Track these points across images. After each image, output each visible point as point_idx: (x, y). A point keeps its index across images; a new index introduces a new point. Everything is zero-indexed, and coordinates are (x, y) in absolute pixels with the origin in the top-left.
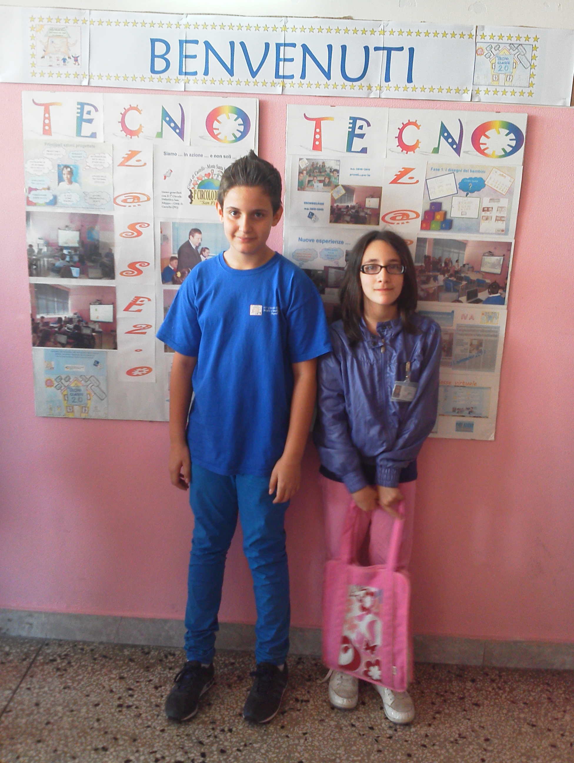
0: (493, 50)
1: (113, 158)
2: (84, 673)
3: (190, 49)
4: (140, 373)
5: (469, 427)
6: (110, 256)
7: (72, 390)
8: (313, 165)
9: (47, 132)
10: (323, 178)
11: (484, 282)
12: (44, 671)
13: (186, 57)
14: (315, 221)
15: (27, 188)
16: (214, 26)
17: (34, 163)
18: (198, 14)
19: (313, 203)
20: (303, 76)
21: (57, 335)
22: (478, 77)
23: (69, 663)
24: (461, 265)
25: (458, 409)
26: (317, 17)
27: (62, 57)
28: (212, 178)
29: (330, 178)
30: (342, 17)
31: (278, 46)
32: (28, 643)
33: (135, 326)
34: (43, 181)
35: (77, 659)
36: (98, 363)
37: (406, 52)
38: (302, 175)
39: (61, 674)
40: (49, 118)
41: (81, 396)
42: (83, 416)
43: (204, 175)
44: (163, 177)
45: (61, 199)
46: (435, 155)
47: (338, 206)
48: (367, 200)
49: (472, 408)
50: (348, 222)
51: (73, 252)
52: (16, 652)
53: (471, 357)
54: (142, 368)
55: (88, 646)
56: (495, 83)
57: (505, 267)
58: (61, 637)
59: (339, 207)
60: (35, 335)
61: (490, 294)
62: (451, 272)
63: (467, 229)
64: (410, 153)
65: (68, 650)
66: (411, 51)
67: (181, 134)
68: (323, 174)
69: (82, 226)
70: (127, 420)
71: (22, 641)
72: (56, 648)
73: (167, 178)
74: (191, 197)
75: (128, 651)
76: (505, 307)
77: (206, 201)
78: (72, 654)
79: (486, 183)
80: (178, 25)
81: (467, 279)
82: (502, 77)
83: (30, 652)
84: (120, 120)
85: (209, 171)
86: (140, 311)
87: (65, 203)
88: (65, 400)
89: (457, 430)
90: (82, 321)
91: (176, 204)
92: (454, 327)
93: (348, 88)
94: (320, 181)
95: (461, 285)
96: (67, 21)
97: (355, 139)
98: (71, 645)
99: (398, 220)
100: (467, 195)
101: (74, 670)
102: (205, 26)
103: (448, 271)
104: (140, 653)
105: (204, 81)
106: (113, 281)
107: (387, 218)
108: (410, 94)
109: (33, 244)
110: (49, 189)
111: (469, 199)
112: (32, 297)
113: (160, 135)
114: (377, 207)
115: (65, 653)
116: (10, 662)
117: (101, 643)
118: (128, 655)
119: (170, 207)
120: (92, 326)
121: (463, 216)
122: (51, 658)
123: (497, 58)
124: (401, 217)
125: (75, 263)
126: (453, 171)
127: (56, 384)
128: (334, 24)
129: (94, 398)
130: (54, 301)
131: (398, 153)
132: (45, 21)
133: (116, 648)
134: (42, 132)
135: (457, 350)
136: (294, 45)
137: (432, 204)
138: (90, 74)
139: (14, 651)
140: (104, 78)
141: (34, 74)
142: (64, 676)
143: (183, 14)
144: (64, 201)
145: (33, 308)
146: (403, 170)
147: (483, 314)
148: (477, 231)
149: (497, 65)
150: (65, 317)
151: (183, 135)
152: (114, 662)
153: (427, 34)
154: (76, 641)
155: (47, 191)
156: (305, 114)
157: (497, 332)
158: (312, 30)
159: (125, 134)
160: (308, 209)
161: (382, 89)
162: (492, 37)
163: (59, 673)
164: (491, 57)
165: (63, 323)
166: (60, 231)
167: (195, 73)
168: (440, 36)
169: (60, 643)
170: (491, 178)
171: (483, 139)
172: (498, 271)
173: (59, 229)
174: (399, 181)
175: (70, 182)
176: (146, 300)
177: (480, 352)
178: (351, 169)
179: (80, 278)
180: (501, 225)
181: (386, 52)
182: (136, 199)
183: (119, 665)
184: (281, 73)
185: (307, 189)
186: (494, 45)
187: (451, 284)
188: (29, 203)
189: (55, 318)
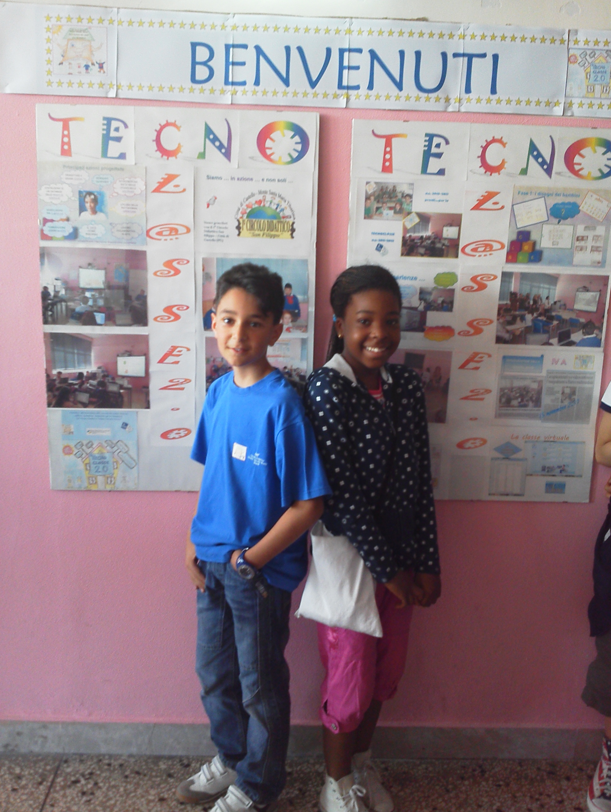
0: (588, 57)
1: (146, 183)
2: (115, 796)
3: (237, 55)
4: (177, 436)
5: (560, 488)
6: (143, 298)
7: (94, 458)
8: (382, 189)
9: (66, 152)
10: (393, 205)
11: (578, 321)
12: (67, 797)
13: (234, 64)
14: (383, 255)
15: (41, 219)
16: (266, 28)
17: (50, 190)
18: (246, 14)
19: (381, 234)
20: (371, 87)
21: (77, 393)
22: (571, 89)
23: (96, 784)
24: (552, 302)
25: (548, 468)
26: (386, 18)
27: (85, 64)
28: (264, 206)
29: (401, 204)
30: (416, 18)
31: (342, 52)
32: (41, 760)
33: (171, 381)
34: (61, 211)
35: (105, 777)
36: (126, 425)
37: (489, 60)
38: (369, 201)
39: (88, 799)
40: (68, 136)
41: (106, 465)
42: (108, 488)
43: (254, 202)
44: (206, 206)
45: (83, 232)
46: (523, 177)
47: (410, 236)
48: (445, 229)
49: (564, 466)
50: (422, 255)
51: (97, 295)
52: (30, 774)
53: (563, 408)
54: (179, 429)
55: (116, 760)
56: (590, 95)
57: (601, 304)
58: (82, 751)
59: (412, 238)
60: (50, 393)
61: (585, 335)
62: (540, 310)
63: (559, 262)
64: (495, 175)
65: (92, 767)
66: (496, 58)
67: (228, 155)
68: (394, 199)
69: (109, 264)
70: (161, 491)
71: (35, 759)
72: (77, 765)
73: (210, 206)
74: (238, 228)
75: (164, 763)
76: (601, 349)
77: (257, 232)
78: (98, 772)
79: (580, 208)
80: (224, 27)
81: (559, 318)
82: (598, 88)
83: (46, 773)
84: (154, 138)
85: (260, 197)
86: (177, 362)
87: (88, 236)
88: (87, 469)
89: (547, 491)
90: (107, 376)
91: (221, 236)
92: (544, 373)
93: (423, 100)
94: (391, 208)
95: (551, 326)
96: (90, 20)
97: (432, 159)
98: (95, 760)
99: (480, 252)
100: (559, 222)
101: (104, 792)
102: (256, 28)
103: (537, 309)
104: (178, 766)
105: (255, 93)
106: (146, 328)
107: (468, 250)
108: (494, 107)
109: (48, 286)
110: (68, 220)
111: (561, 227)
112: (46, 349)
113: (202, 155)
114: (456, 237)
115: (89, 771)
116: (24, 787)
117: (130, 756)
118: (165, 769)
119: (213, 240)
120: (119, 382)
121: (554, 247)
122: (73, 779)
123: (592, 67)
124: (483, 249)
125: (100, 307)
126: (544, 195)
127: (76, 451)
128: (408, 26)
129: (122, 466)
130: (73, 353)
131: (481, 175)
132: (64, 21)
133: (150, 761)
134: (60, 153)
135: (546, 400)
136: (360, 51)
137: (520, 233)
138: (118, 84)
139: (26, 773)
140: (135, 89)
141: (50, 83)
142: (92, 802)
143: (229, 14)
144: (86, 234)
145: (48, 361)
146: (486, 194)
147: (576, 358)
148: (570, 263)
149: (592, 75)
150: (87, 372)
151: (230, 154)
152: (149, 779)
153: (514, 38)
154: (100, 755)
155: (66, 222)
156: (373, 131)
157: (592, 378)
158: (381, 33)
159: (160, 155)
160: (376, 240)
161: (462, 101)
162: (587, 42)
163: (85, 798)
164: (586, 65)
165: (84, 379)
166: (81, 270)
167: (244, 83)
168: (528, 41)
169: (82, 759)
170: (586, 203)
171: (577, 159)
172: (593, 308)
173: (80, 267)
174: (482, 207)
175: (94, 212)
176: (185, 350)
177: (574, 401)
178: (426, 194)
179: (106, 325)
180: (598, 257)
181: (466, 59)
182: (174, 231)
183: (157, 783)
184: (345, 83)
185: (375, 217)
186: (588, 52)
187: (541, 324)
188: (44, 237)
189: (74, 373)
